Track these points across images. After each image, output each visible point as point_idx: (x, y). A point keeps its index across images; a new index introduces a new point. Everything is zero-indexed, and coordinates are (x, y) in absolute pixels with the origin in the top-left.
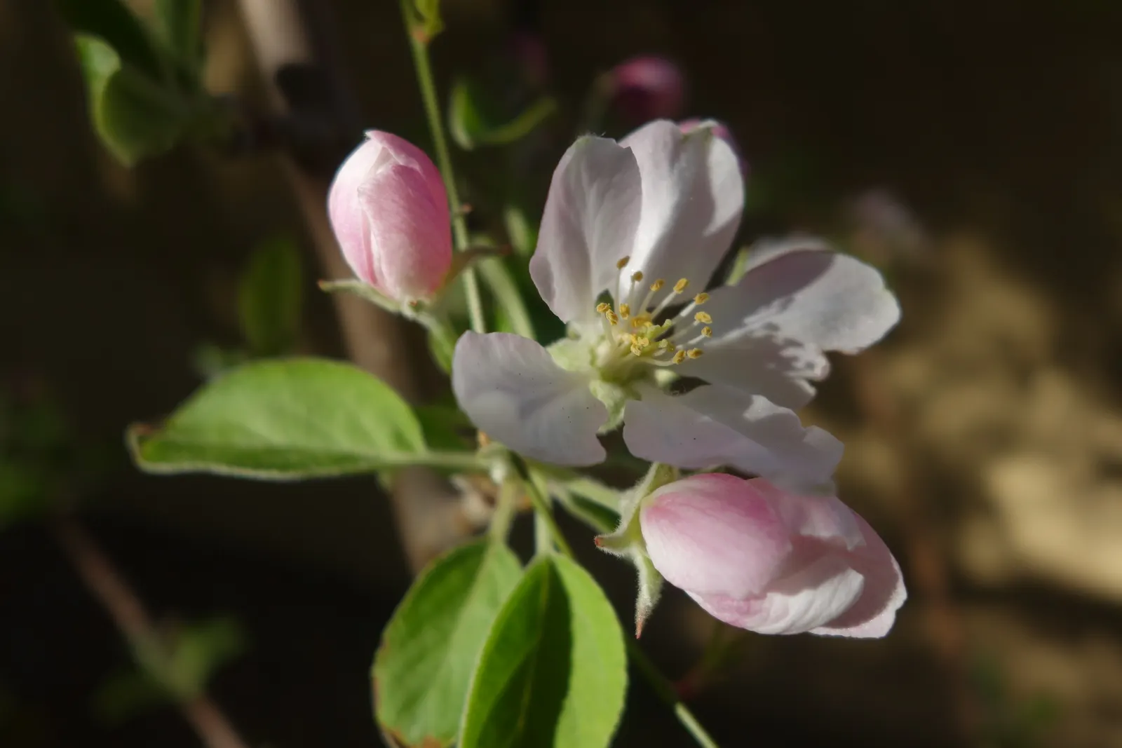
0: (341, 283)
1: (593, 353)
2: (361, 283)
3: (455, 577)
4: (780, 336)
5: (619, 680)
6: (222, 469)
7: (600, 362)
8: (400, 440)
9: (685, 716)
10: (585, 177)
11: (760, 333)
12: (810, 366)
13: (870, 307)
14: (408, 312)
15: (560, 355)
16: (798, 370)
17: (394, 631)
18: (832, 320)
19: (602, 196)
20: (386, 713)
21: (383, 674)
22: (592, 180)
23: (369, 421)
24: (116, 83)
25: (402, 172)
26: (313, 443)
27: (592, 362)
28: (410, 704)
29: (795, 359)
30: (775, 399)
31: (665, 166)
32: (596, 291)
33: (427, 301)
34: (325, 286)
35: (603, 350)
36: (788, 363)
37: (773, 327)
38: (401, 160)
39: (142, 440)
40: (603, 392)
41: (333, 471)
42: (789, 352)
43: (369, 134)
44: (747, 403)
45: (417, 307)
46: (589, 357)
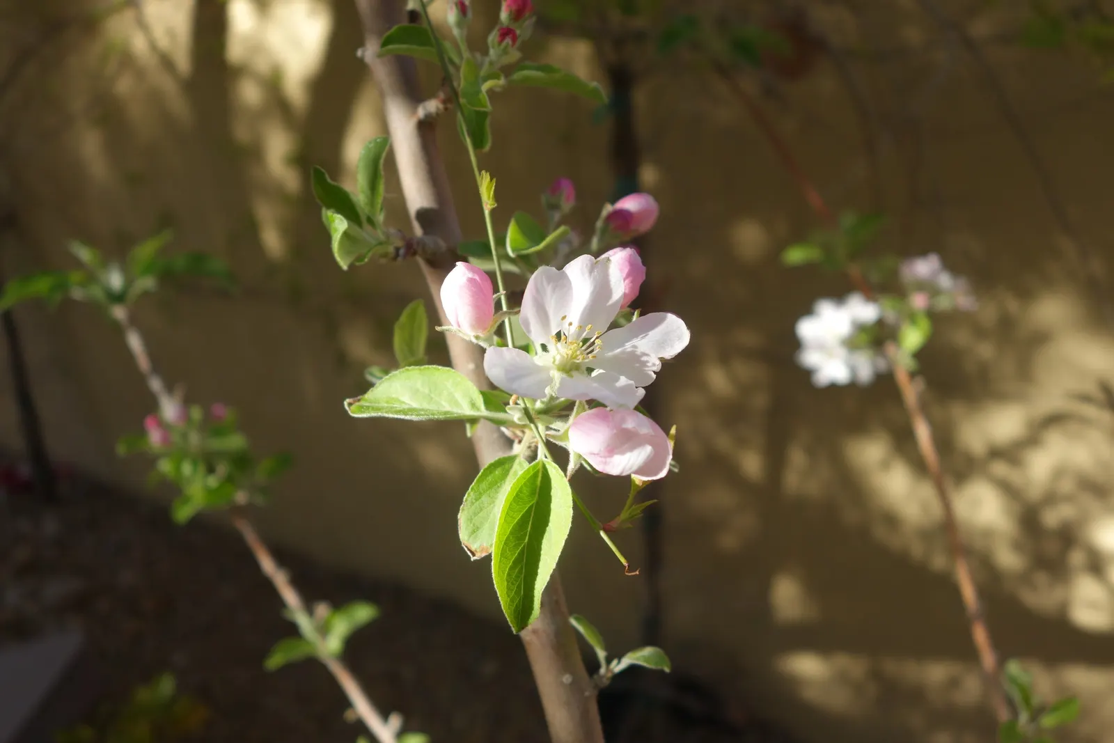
0: (444, 328)
1: (554, 358)
2: (454, 328)
3: (498, 472)
4: (639, 352)
5: (570, 513)
6: (391, 416)
7: (557, 362)
8: (473, 405)
9: (602, 534)
10: (545, 283)
11: (629, 350)
12: (654, 365)
13: (680, 338)
14: (474, 341)
15: (540, 359)
16: (648, 367)
17: (469, 497)
18: (662, 344)
19: (554, 289)
20: (463, 535)
21: (462, 517)
22: (549, 283)
23: (458, 396)
24: (346, 234)
25: (471, 280)
26: (432, 407)
27: (554, 362)
28: (475, 531)
29: (647, 362)
30: (629, 377)
31: (587, 275)
32: (554, 332)
33: (481, 335)
34: (438, 329)
35: (558, 358)
36: (644, 364)
37: (635, 347)
38: (470, 275)
39: (350, 404)
40: (557, 376)
41: (442, 417)
42: (644, 358)
43: (457, 263)
44: (617, 380)
45: (477, 337)
46: (552, 360)
